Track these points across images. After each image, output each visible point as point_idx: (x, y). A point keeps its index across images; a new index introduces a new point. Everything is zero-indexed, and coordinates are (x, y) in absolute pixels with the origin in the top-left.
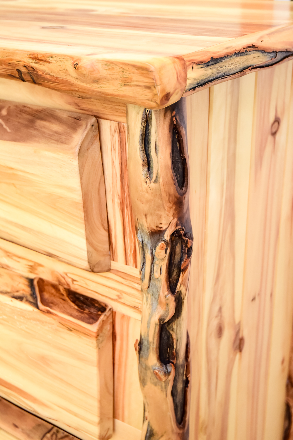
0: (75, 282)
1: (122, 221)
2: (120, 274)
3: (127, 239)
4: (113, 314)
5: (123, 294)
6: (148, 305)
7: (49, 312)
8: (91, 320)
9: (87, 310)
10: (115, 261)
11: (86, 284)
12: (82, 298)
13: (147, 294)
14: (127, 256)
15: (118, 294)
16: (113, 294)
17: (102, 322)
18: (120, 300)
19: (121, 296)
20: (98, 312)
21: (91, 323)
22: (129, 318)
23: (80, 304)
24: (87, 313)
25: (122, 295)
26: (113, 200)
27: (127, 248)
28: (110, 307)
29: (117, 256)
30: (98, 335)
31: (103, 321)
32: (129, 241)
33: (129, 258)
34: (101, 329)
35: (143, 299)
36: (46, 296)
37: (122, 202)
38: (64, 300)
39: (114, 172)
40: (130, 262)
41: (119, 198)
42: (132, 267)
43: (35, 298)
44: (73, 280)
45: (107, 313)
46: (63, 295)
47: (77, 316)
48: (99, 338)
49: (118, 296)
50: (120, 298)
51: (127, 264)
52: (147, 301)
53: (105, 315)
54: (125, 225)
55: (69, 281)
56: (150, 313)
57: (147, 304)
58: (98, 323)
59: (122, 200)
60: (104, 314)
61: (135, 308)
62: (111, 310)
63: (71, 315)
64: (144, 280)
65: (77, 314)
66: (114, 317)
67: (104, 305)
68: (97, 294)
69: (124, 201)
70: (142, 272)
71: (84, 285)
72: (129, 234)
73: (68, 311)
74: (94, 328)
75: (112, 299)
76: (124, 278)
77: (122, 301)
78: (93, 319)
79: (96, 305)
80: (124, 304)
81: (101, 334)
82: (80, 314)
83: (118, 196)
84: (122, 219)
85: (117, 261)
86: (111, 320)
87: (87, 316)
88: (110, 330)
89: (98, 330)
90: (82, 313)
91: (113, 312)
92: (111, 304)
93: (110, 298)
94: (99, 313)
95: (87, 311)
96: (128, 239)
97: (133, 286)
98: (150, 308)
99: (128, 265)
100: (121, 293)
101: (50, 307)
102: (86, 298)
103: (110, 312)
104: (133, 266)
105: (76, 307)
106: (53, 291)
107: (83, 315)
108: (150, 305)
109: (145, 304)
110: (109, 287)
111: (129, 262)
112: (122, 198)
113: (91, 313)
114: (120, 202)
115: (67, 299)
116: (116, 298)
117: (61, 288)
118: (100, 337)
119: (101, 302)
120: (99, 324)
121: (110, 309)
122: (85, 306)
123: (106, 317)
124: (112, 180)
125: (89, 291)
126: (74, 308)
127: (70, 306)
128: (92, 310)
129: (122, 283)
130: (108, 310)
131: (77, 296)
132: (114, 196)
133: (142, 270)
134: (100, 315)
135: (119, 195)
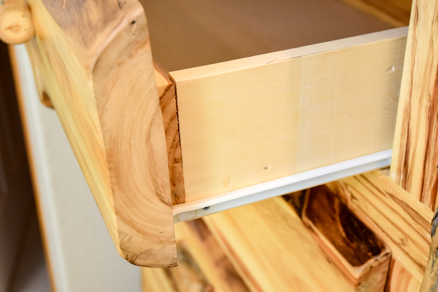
0: (354, 200)
1: (427, 136)
2: (410, 211)
3: (429, 164)
4: (391, 262)
5: (409, 241)
6: (433, 274)
7: (310, 228)
8: (355, 260)
9: (356, 243)
10: (407, 191)
11: (367, 208)
12: (356, 224)
13: (435, 257)
14: (424, 190)
15: (403, 237)
16: (397, 236)
17: (369, 268)
18: (403, 247)
19: (405, 242)
20: (369, 252)
21: (354, 264)
22: (410, 276)
23: (350, 232)
24: (353, 248)
25: (407, 241)
26: (420, 101)
27: (426, 177)
28: (387, 251)
29: (411, 184)
30: (359, 284)
31: (371, 267)
32: (430, 168)
33: (426, 194)
34: (366, 276)
35: (429, 261)
36: (316, 205)
37: (432, 106)
38: (333, 219)
39: (431, 58)
40: (427, 199)
41: (429, 100)
42: (427, 207)
43: (302, 203)
44: (353, 197)
45: (381, 258)
46: (334, 211)
47: (341, 247)
48: (360, 287)
49: (402, 240)
50: (404, 244)
51: (422, 200)
52: (433, 266)
53: (376, 260)
54: (429, 143)
55: (348, 195)
56: (432, 286)
57: (432, 271)
58: (363, 267)
59: (433, 104)
60: (375, 258)
61: (420, 266)
62: (389, 255)
63: (333, 243)
64: (434, 235)
65: (341, 244)
66: (391, 266)
67: (380, 245)
68: (376, 226)
69: (435, 107)
70: (433, 222)
71: (364, 208)
72: (433, 157)
73: (333, 235)
74: (357, 272)
75: (394, 242)
76: (414, 219)
77: (406, 249)
78: (359, 259)
79: (371, 241)
80: (407, 254)
81: (364, 284)
82: (345, 245)
83: (428, 96)
84: (427, 133)
85: (409, 192)
86: (386, 269)
87: (352, 252)
88: (381, 281)
89: (361, 278)
90: (348, 245)
91: (391, 258)
92: (391, 248)
93: (391, 238)
94: (370, 254)
95: (354, 245)
96: (431, 165)
97: (424, 235)
98: (435, 279)
99: (423, 202)
100: (406, 238)
101: (314, 223)
102: (362, 226)
103: (385, 258)
104: (429, 207)
105: (344, 235)
106: (325, 202)
107: (348, 249)
108: (435, 274)
109: (429, 269)
110: (393, 224)
111: (425, 199)
112: (433, 101)
113: (358, 250)
114: (429, 107)
115: (338, 219)
116: (398, 241)
117: (337, 201)
118: (363, 287)
119: (378, 240)
120: (364, 270)
121: (387, 254)
122: (355, 237)
123: (377, 263)
124: (425, 70)
125: (368, 218)
126: (341, 235)
127: (338, 230)
128: (362, 246)
129: (410, 225)
130: (383, 254)
131: (352, 219)
132: (423, 95)
133: (435, 220)
134: (369, 258)
135: (430, 96)
